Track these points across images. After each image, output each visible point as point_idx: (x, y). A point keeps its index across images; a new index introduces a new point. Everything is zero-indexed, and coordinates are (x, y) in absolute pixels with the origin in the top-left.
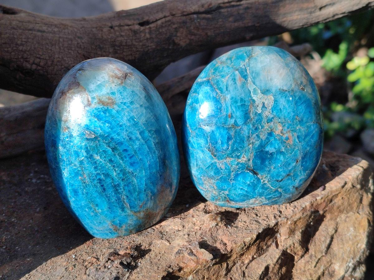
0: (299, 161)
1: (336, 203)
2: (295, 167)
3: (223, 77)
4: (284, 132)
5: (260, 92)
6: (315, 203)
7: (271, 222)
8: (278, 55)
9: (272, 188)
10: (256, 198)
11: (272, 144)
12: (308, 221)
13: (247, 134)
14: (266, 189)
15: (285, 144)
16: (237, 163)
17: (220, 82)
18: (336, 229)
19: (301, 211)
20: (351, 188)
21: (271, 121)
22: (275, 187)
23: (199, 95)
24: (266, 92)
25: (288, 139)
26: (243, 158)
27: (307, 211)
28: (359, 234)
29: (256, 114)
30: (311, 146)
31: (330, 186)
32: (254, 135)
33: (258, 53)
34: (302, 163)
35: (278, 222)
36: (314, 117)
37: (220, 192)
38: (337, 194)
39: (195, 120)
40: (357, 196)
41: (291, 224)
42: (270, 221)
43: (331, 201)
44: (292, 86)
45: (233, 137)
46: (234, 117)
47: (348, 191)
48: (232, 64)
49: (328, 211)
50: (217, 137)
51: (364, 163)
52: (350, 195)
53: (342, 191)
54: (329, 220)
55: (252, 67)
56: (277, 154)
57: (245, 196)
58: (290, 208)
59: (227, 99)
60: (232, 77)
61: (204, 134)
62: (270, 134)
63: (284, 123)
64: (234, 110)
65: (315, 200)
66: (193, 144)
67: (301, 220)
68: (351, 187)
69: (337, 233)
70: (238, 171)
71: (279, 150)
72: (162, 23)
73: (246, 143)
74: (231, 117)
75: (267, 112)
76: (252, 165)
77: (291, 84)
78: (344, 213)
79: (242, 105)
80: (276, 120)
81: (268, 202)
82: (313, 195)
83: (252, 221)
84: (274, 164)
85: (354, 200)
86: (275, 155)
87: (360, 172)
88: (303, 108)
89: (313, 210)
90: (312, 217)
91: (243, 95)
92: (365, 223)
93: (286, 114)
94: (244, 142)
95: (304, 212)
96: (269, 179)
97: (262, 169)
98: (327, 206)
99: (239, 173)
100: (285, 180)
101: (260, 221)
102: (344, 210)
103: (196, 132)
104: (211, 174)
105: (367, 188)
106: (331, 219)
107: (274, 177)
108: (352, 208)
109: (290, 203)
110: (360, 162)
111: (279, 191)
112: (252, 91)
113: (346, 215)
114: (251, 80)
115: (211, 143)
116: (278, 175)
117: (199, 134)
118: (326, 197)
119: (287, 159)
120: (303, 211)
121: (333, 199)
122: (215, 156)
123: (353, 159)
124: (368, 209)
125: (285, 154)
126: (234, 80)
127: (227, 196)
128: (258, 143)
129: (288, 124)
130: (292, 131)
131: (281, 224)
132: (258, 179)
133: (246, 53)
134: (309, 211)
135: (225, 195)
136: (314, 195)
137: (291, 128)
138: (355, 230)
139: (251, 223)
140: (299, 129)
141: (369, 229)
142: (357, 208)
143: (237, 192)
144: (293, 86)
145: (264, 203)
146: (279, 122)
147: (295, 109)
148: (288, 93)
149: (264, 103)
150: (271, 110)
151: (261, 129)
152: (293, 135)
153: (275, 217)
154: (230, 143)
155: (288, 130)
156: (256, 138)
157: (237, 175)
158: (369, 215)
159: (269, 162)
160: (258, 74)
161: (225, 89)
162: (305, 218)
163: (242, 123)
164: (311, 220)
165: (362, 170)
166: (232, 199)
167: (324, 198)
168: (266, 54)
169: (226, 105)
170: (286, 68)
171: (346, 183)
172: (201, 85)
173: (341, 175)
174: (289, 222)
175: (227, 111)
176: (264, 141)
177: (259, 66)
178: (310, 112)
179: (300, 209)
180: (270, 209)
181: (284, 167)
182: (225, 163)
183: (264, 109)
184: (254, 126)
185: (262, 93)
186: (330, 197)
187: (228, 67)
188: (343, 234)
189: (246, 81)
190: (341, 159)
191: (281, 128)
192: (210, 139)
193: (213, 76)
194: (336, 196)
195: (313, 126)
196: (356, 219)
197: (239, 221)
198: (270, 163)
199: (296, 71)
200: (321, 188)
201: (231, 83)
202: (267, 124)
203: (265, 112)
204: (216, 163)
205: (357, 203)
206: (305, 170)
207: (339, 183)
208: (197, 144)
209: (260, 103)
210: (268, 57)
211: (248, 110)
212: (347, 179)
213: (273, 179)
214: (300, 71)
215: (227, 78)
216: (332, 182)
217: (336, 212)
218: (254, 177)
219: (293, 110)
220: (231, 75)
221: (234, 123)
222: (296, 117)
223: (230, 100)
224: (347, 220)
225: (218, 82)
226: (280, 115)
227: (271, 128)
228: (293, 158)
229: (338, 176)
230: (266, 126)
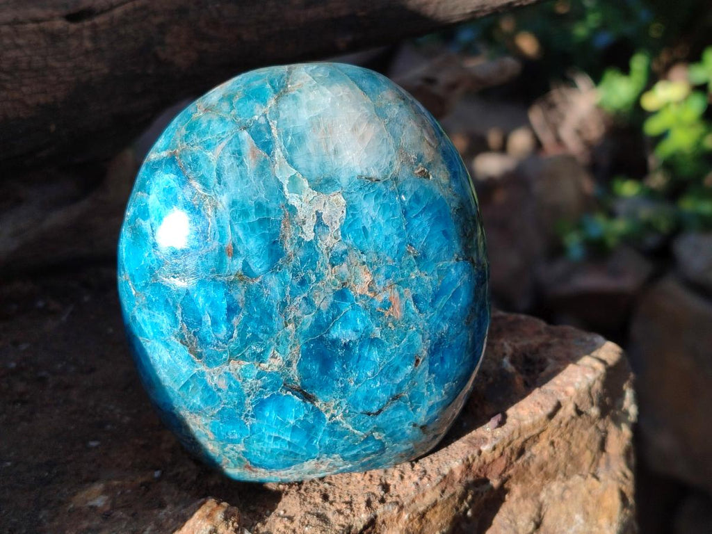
0: (423, 361)
1: (535, 456)
2: (413, 374)
3: (208, 146)
4: (378, 287)
5: (306, 184)
6: (477, 461)
7: (356, 518)
8: (355, 86)
9: (356, 431)
10: (318, 459)
11: (346, 319)
12: (457, 509)
13: (279, 298)
14: (342, 435)
15: (381, 319)
16: (257, 372)
17: (201, 162)
18: (537, 520)
19: (437, 485)
20: (573, 418)
21: (343, 260)
22: (365, 430)
23: (150, 196)
24: (324, 184)
25: (387, 304)
26: (272, 360)
27: (456, 482)
28: (597, 529)
29: (299, 243)
30: (451, 319)
31: (518, 414)
32: (299, 299)
33: (302, 81)
34: (431, 364)
35: (376, 517)
36: (456, 245)
37: (225, 446)
38: (538, 435)
39: (143, 263)
40: (590, 435)
41: (411, 520)
42: (354, 516)
43: (521, 452)
44: (394, 168)
45: (240, 305)
46: (241, 252)
47: (567, 425)
48: (233, 113)
49: (514, 477)
50: (200, 306)
51: (610, 351)
52: (572, 435)
53: (549, 425)
54: (518, 500)
55: (286, 119)
56: (362, 346)
57: (288, 454)
58: (412, 476)
59: (220, 206)
60: (234, 148)
61: (167, 301)
62: (341, 295)
63: (375, 263)
64: (240, 233)
65: (476, 455)
66: (143, 325)
67: (439, 509)
68: (574, 414)
69: (542, 529)
70: (262, 392)
71: (367, 335)
72: (126, 13)
73: (277, 321)
74: (234, 253)
75: (329, 239)
76: (296, 378)
77: (391, 163)
78: (558, 478)
79: (261, 222)
80: (353, 257)
81: (350, 466)
82: (474, 441)
83: (309, 517)
84: (354, 370)
85: (582, 445)
86: (357, 348)
87: (598, 374)
88: (426, 223)
89: (471, 478)
90: (470, 497)
91: (263, 196)
92: (614, 501)
93: (380, 241)
94: (271, 317)
95: (446, 488)
96: (345, 410)
97: (324, 386)
98: (510, 464)
99: (265, 397)
100: (388, 411)
101: (330, 515)
102: (556, 471)
103: (148, 295)
104: (194, 403)
105: (617, 413)
106: (524, 496)
107: (358, 405)
108: (578, 467)
109: (414, 462)
110: (600, 347)
111: (377, 438)
112: (286, 183)
113: (563, 484)
114: (281, 155)
115: (187, 323)
116: (368, 399)
117: (154, 299)
118: (505, 444)
119: (390, 356)
120: (443, 485)
121: (526, 448)
122: (199, 356)
123: (583, 340)
124: (623, 465)
125: (383, 343)
126: (238, 154)
127: (244, 456)
128: (309, 319)
129: (388, 266)
130: (399, 283)
131: (384, 522)
132: (318, 413)
133: (271, 82)
134: (460, 482)
135: (239, 454)
136: (476, 439)
137: (396, 276)
138: (586, 520)
139: (306, 522)
140: (417, 279)
141: (623, 516)
142: (592, 463)
143: (266, 445)
144: (397, 166)
145: (341, 468)
146: (364, 263)
147: (404, 228)
148: (383, 186)
149: (319, 215)
150: (340, 233)
151: (318, 281)
152: (401, 295)
153: (369, 503)
154: (235, 320)
155: (388, 281)
156: (304, 305)
157: (261, 405)
158: (623, 479)
159: (342, 366)
160: (300, 138)
161: (213, 180)
162: (447, 501)
163: (263, 269)
164: (466, 504)
165: (601, 368)
166: (257, 462)
167: (501, 448)
168: (323, 85)
169: (218, 222)
170: (377, 119)
171: (558, 406)
172: (156, 169)
173: (549, 383)
174: (405, 516)
175: (222, 238)
176: (324, 312)
177: (304, 115)
178: (445, 233)
179: (436, 478)
180: (363, 479)
181: (383, 379)
182: (225, 373)
183: (320, 229)
184: (295, 275)
185: (315, 189)
186: (517, 443)
187: (222, 120)
188: (556, 531)
189: (268, 158)
190: (555, 340)
191: (368, 278)
192: (182, 314)
193: (185, 144)
194: (535, 439)
195: (456, 269)
196: (590, 492)
197: (279, 516)
198: (344, 370)
199: (404, 126)
200: (494, 422)
201: (229, 164)
202: (330, 268)
203: (323, 237)
204: (203, 374)
205: (592, 451)
206: (441, 381)
207: (542, 407)
208: (151, 323)
209: (309, 214)
210: (329, 92)
211: (277, 233)
212: (563, 394)
213: (357, 409)
214: (416, 128)
215: (218, 150)
216: (523, 403)
217: (536, 478)
218: (306, 406)
219: (397, 230)
220: (230, 142)
221: (243, 270)
222: (406, 248)
223: (228, 209)
224: (568, 495)
225: (196, 160)
226: (365, 246)
227: (342, 279)
228: (406, 353)
229: (540, 387)
230: (329, 275)
